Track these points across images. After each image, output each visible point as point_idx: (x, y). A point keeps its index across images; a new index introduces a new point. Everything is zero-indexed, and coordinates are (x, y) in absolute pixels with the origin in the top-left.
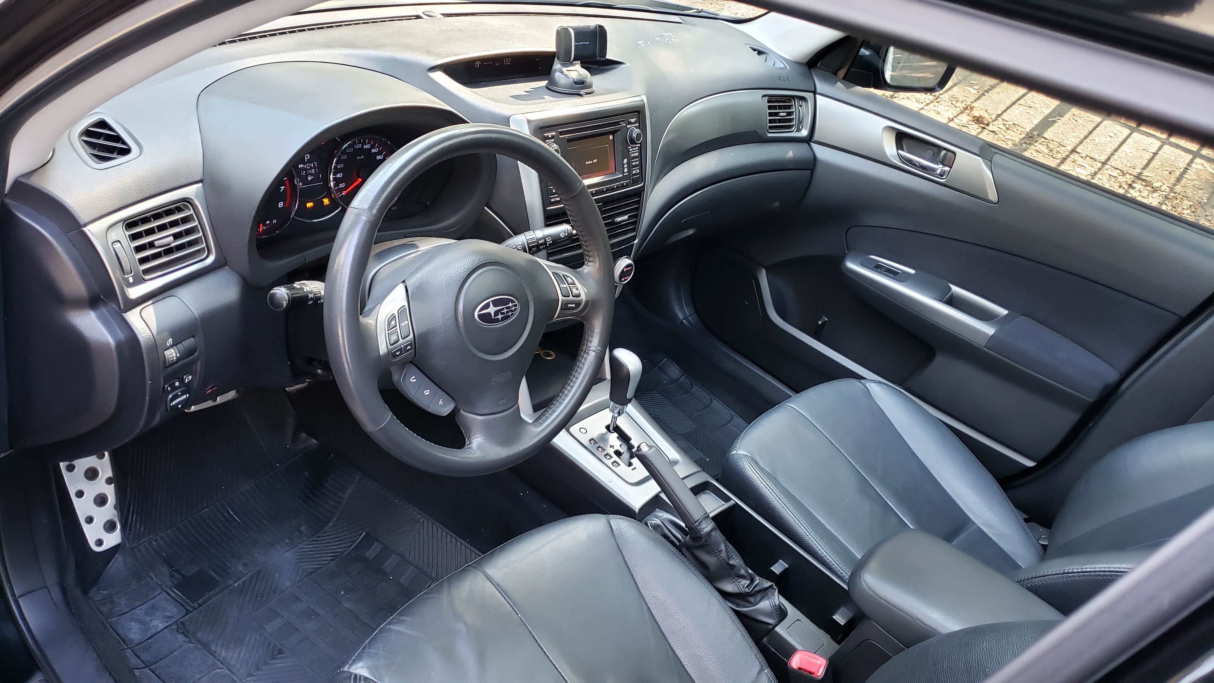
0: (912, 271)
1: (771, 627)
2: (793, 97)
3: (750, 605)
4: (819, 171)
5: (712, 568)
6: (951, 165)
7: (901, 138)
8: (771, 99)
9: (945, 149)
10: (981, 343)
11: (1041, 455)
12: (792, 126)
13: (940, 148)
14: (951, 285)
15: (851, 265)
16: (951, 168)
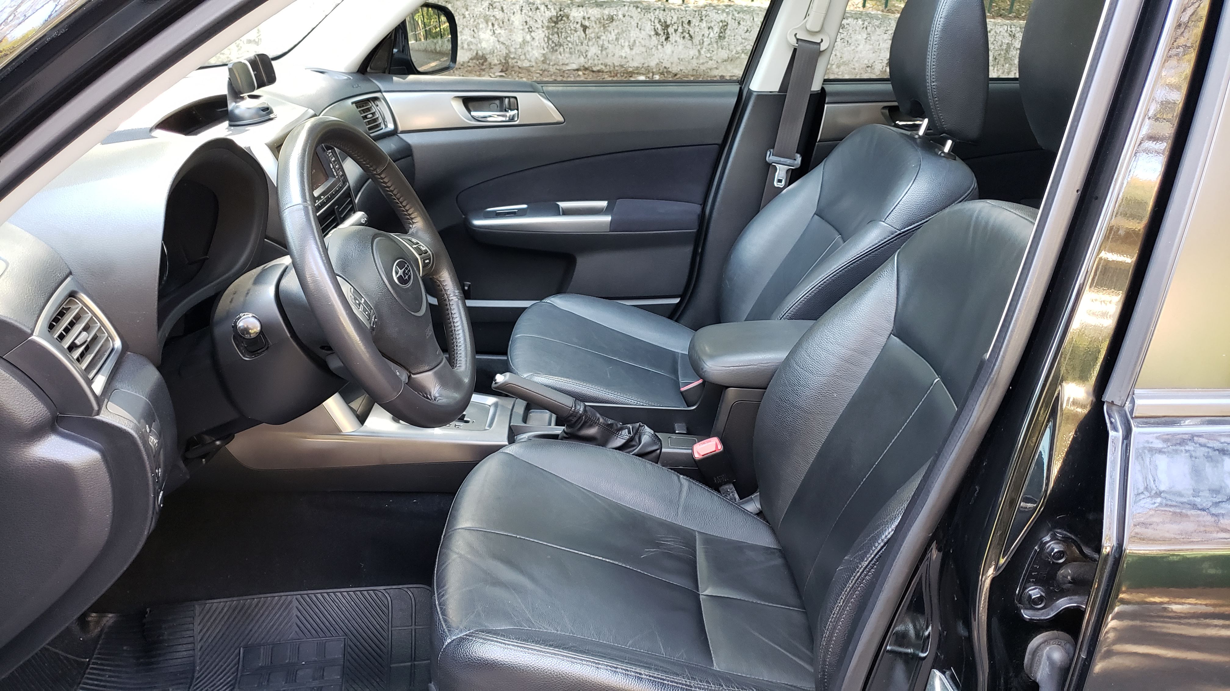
0: (525, 206)
1: (659, 451)
2: (368, 100)
3: (634, 448)
4: (417, 155)
5: (598, 436)
6: (516, 108)
7: (468, 102)
8: (358, 104)
9: (506, 97)
10: (606, 230)
11: (680, 291)
12: (380, 123)
13: (501, 99)
14: (558, 203)
15: (477, 222)
16: (518, 110)
